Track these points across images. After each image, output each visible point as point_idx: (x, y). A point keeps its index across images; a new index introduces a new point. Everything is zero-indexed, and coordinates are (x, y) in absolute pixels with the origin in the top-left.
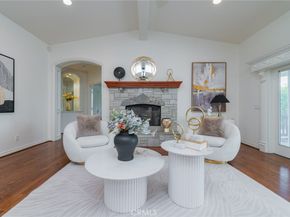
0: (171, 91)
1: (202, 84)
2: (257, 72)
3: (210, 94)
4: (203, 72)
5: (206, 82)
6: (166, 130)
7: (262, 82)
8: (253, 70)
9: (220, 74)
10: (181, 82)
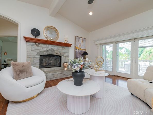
0: (67, 48)
1: (79, 46)
2: (97, 45)
3: (81, 51)
4: (79, 41)
5: (80, 46)
6: (65, 69)
7: (98, 48)
8: (96, 43)
9: (84, 43)
10: (72, 44)
